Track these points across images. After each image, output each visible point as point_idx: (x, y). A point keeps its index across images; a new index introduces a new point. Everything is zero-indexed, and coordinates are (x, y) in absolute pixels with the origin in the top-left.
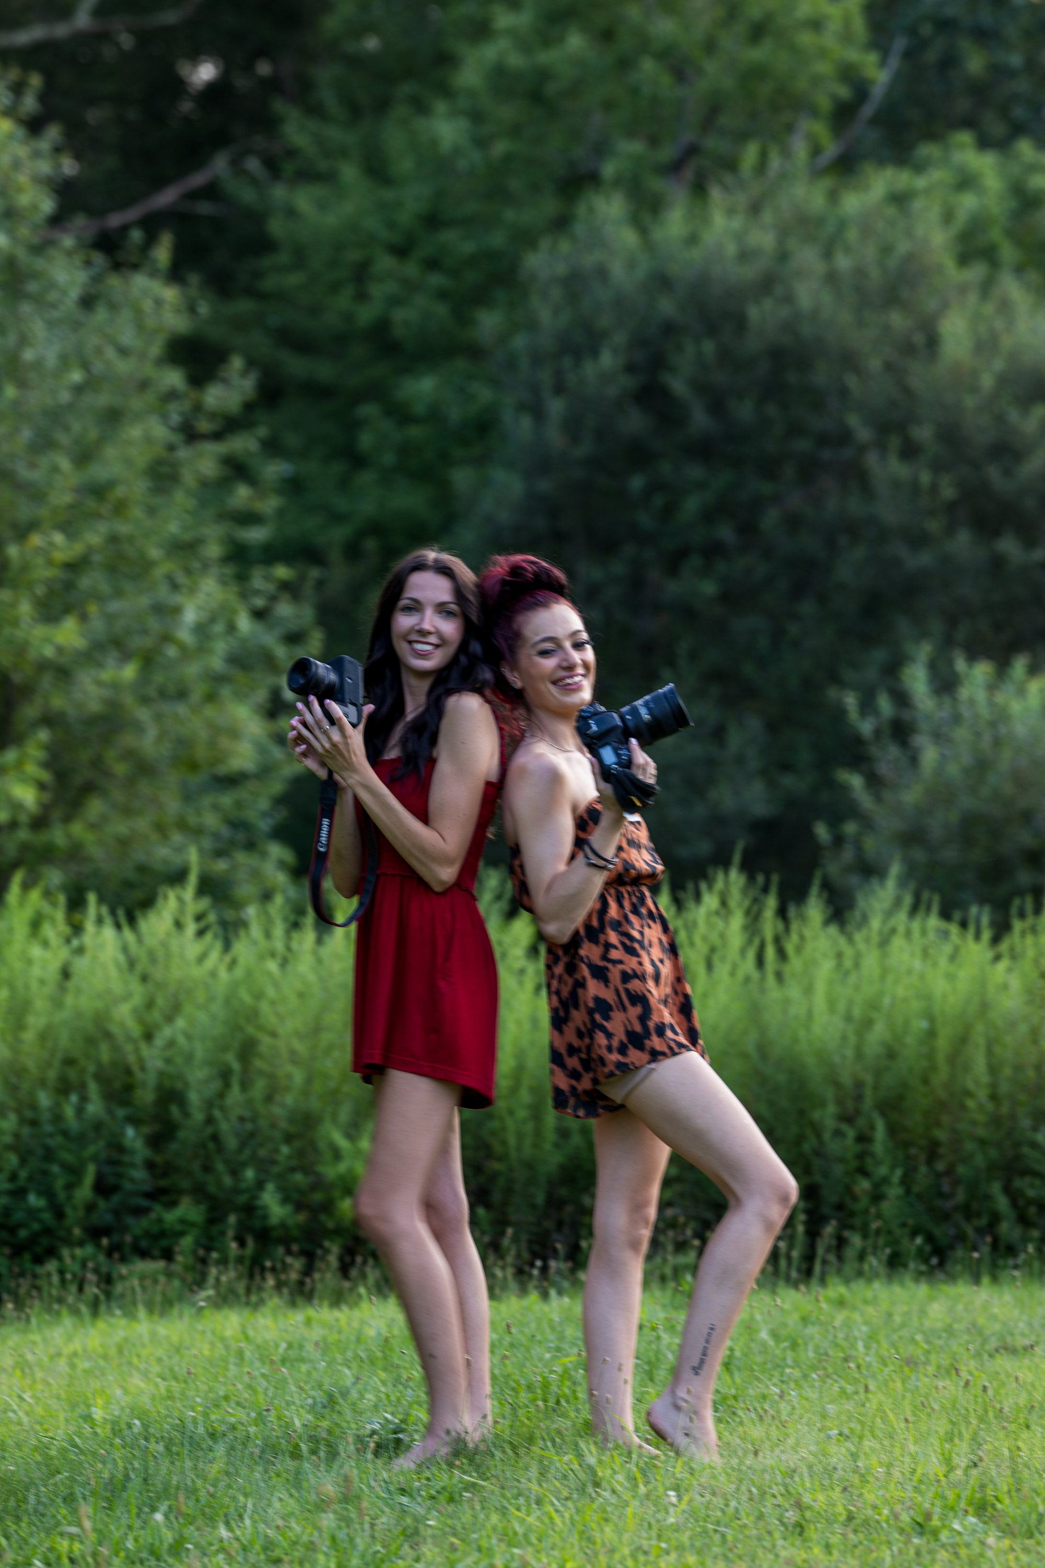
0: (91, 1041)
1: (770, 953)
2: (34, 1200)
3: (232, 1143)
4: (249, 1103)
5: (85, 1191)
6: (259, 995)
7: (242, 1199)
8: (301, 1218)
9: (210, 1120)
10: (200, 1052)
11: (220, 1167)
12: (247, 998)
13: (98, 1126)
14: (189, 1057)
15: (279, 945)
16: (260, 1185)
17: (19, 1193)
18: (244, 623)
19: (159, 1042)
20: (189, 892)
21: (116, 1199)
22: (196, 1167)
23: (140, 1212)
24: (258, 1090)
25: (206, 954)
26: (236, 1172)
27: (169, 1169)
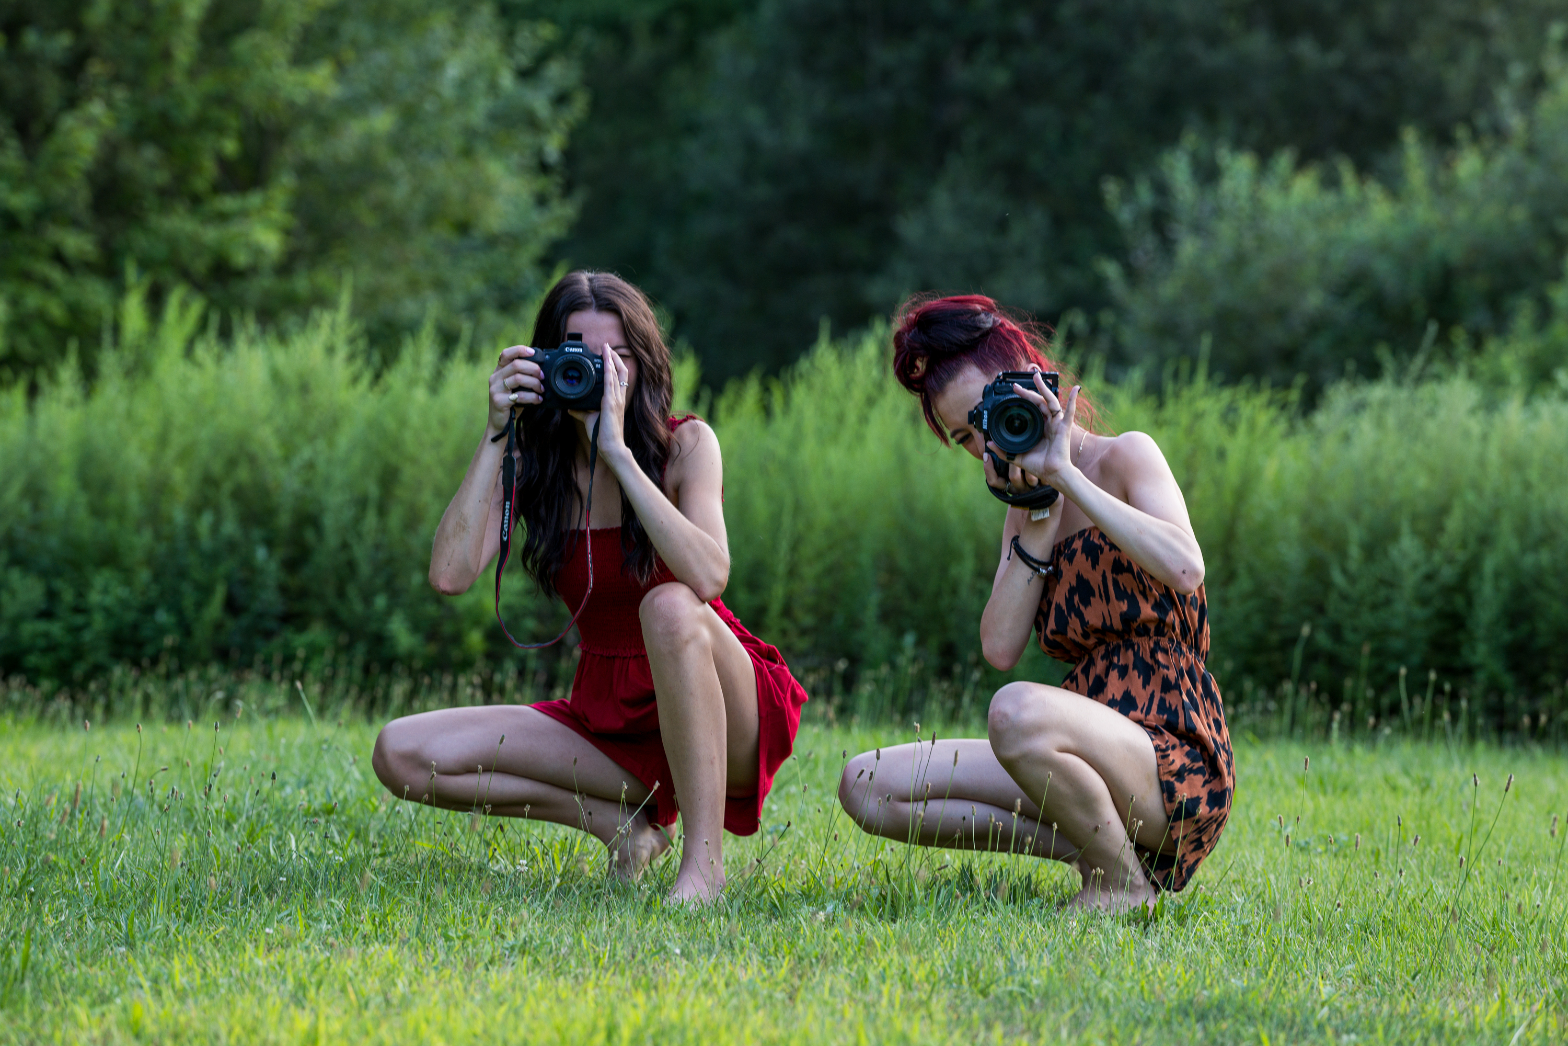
0: (232, 463)
2: (163, 617)
3: (365, 569)
4: (383, 530)
5: (215, 608)
6: (403, 422)
7: (373, 627)
8: (432, 649)
9: (345, 546)
10: (339, 476)
11: (352, 591)
12: (390, 423)
13: (232, 546)
14: (327, 482)
15: (426, 373)
16: (389, 612)
17: (149, 609)
18: (507, 80)
19: (296, 463)
21: (245, 620)
22: (330, 591)
23: (268, 635)
24: (395, 518)
25: (355, 380)
26: (367, 600)
27: (303, 594)
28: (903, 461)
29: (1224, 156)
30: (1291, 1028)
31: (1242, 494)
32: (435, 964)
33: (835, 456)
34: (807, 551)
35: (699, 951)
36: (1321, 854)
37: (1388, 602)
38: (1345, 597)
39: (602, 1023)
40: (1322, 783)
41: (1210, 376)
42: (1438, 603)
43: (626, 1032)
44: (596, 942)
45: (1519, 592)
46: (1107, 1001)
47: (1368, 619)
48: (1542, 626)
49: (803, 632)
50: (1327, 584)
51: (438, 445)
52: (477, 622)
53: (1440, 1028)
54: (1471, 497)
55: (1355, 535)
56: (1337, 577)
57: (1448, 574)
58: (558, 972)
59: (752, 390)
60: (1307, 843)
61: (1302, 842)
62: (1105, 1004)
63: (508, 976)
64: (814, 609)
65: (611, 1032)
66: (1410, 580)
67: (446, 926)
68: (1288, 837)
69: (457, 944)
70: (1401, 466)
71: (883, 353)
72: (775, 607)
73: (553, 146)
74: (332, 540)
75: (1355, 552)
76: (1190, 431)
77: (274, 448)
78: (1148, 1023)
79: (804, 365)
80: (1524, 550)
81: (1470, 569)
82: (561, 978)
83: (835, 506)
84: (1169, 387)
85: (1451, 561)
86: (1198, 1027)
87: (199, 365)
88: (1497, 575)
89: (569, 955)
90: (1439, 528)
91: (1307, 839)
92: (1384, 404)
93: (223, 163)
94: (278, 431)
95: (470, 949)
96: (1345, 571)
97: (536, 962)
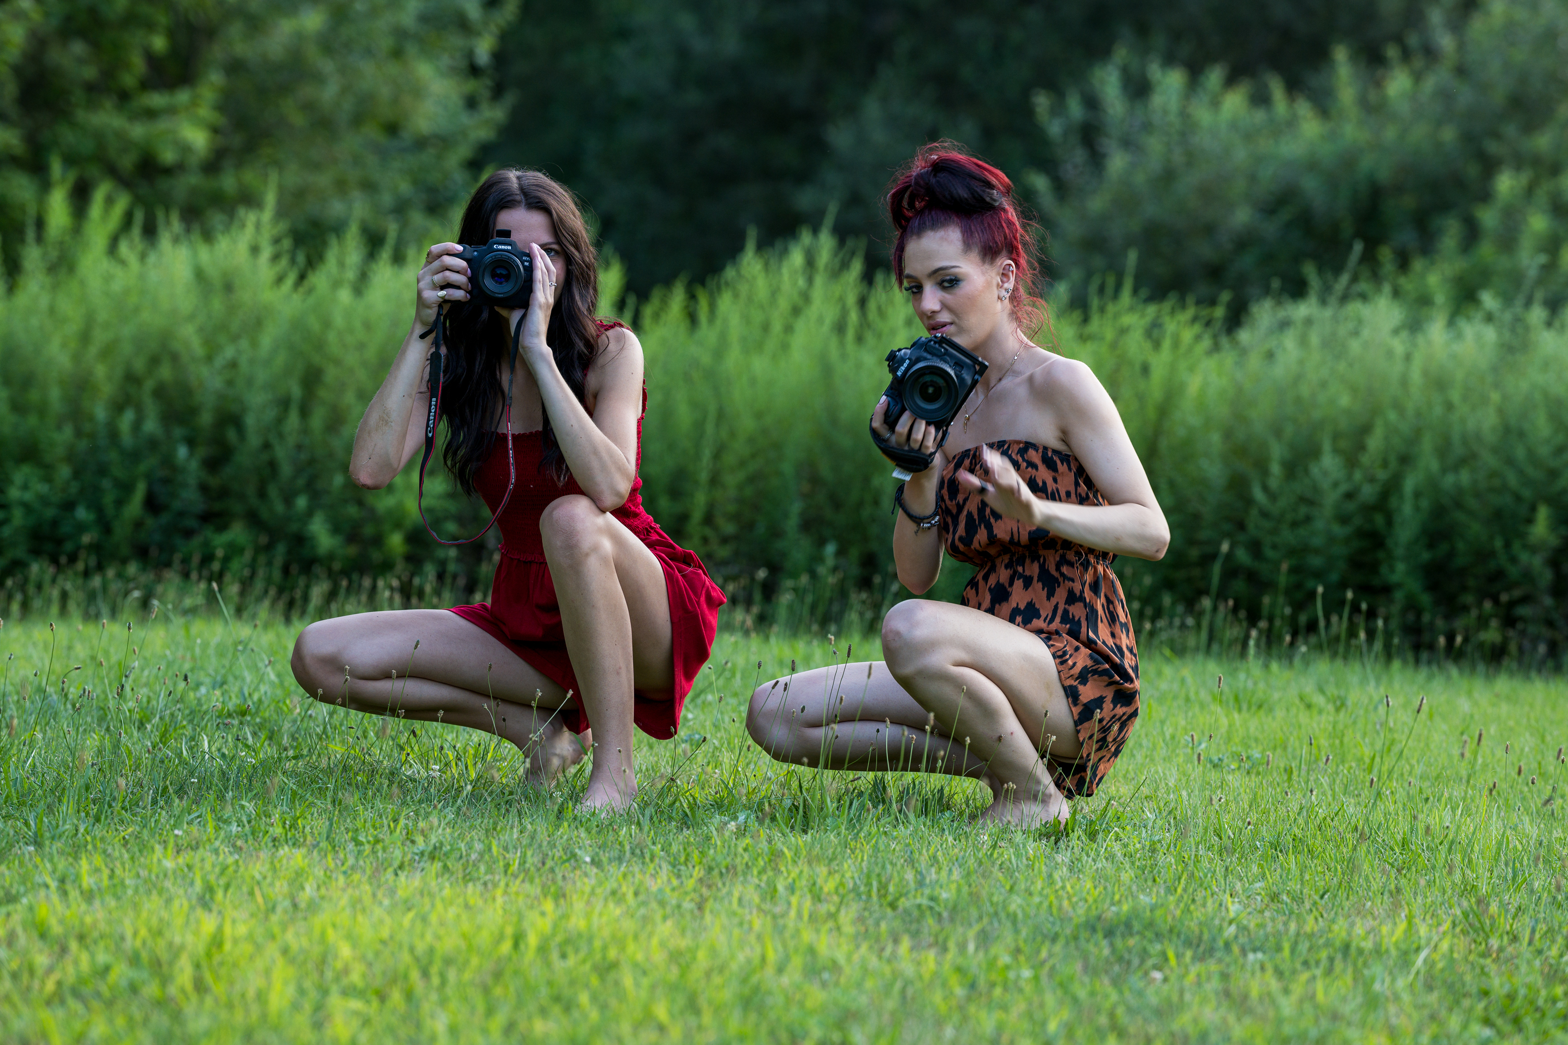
0: (154, 361)
1: (854, 317)
2: (82, 513)
3: (286, 470)
4: (305, 431)
5: (135, 506)
6: (327, 324)
7: (294, 527)
8: (352, 551)
9: (267, 446)
10: (262, 376)
11: (273, 492)
12: (314, 324)
13: (153, 444)
14: (250, 382)
15: (351, 275)
16: (310, 513)
17: (69, 506)
19: (219, 362)
20: (267, 215)
21: (165, 518)
22: (251, 490)
23: (188, 534)
24: (317, 420)
25: (280, 280)
26: (288, 500)
27: (224, 493)
28: (827, 371)
29: (1155, 71)
30: (1198, 946)
31: (1164, 410)
32: (344, 868)
33: (760, 365)
34: (729, 459)
35: (610, 859)
36: (1234, 770)
37: (1308, 519)
38: (1265, 514)
39: (509, 931)
40: (1237, 699)
41: (1135, 291)
42: (1358, 521)
43: (533, 940)
44: (506, 849)
45: (1439, 511)
46: (1015, 915)
47: (1288, 536)
48: (1461, 546)
49: (725, 540)
50: (1249, 501)
51: (361, 346)
52: (398, 525)
53: (1346, 948)
54: (1392, 416)
55: (1277, 452)
56: (1259, 495)
57: (1368, 492)
58: (468, 878)
59: (677, 298)
60: (1220, 759)
61: (1216, 761)
62: (1013, 918)
63: (417, 882)
64: (735, 517)
65: (518, 940)
66: (1331, 498)
67: (357, 830)
68: (1199, 755)
69: (367, 848)
70: (1324, 385)
71: (810, 262)
72: (697, 516)
73: (484, 49)
74: (254, 441)
75: (1276, 469)
76: (1114, 346)
77: (197, 347)
78: (1054, 939)
79: (730, 273)
80: (1444, 470)
81: (1391, 488)
82: (470, 885)
83: (759, 415)
84: (1095, 302)
85: (1372, 480)
86: (1104, 943)
87: (123, 263)
88: (1417, 495)
89: (479, 861)
90: (1361, 447)
91: (1221, 756)
92: (1309, 322)
93: (151, 59)
94: (201, 330)
95: (380, 854)
96: (1265, 488)
97: (445, 867)
